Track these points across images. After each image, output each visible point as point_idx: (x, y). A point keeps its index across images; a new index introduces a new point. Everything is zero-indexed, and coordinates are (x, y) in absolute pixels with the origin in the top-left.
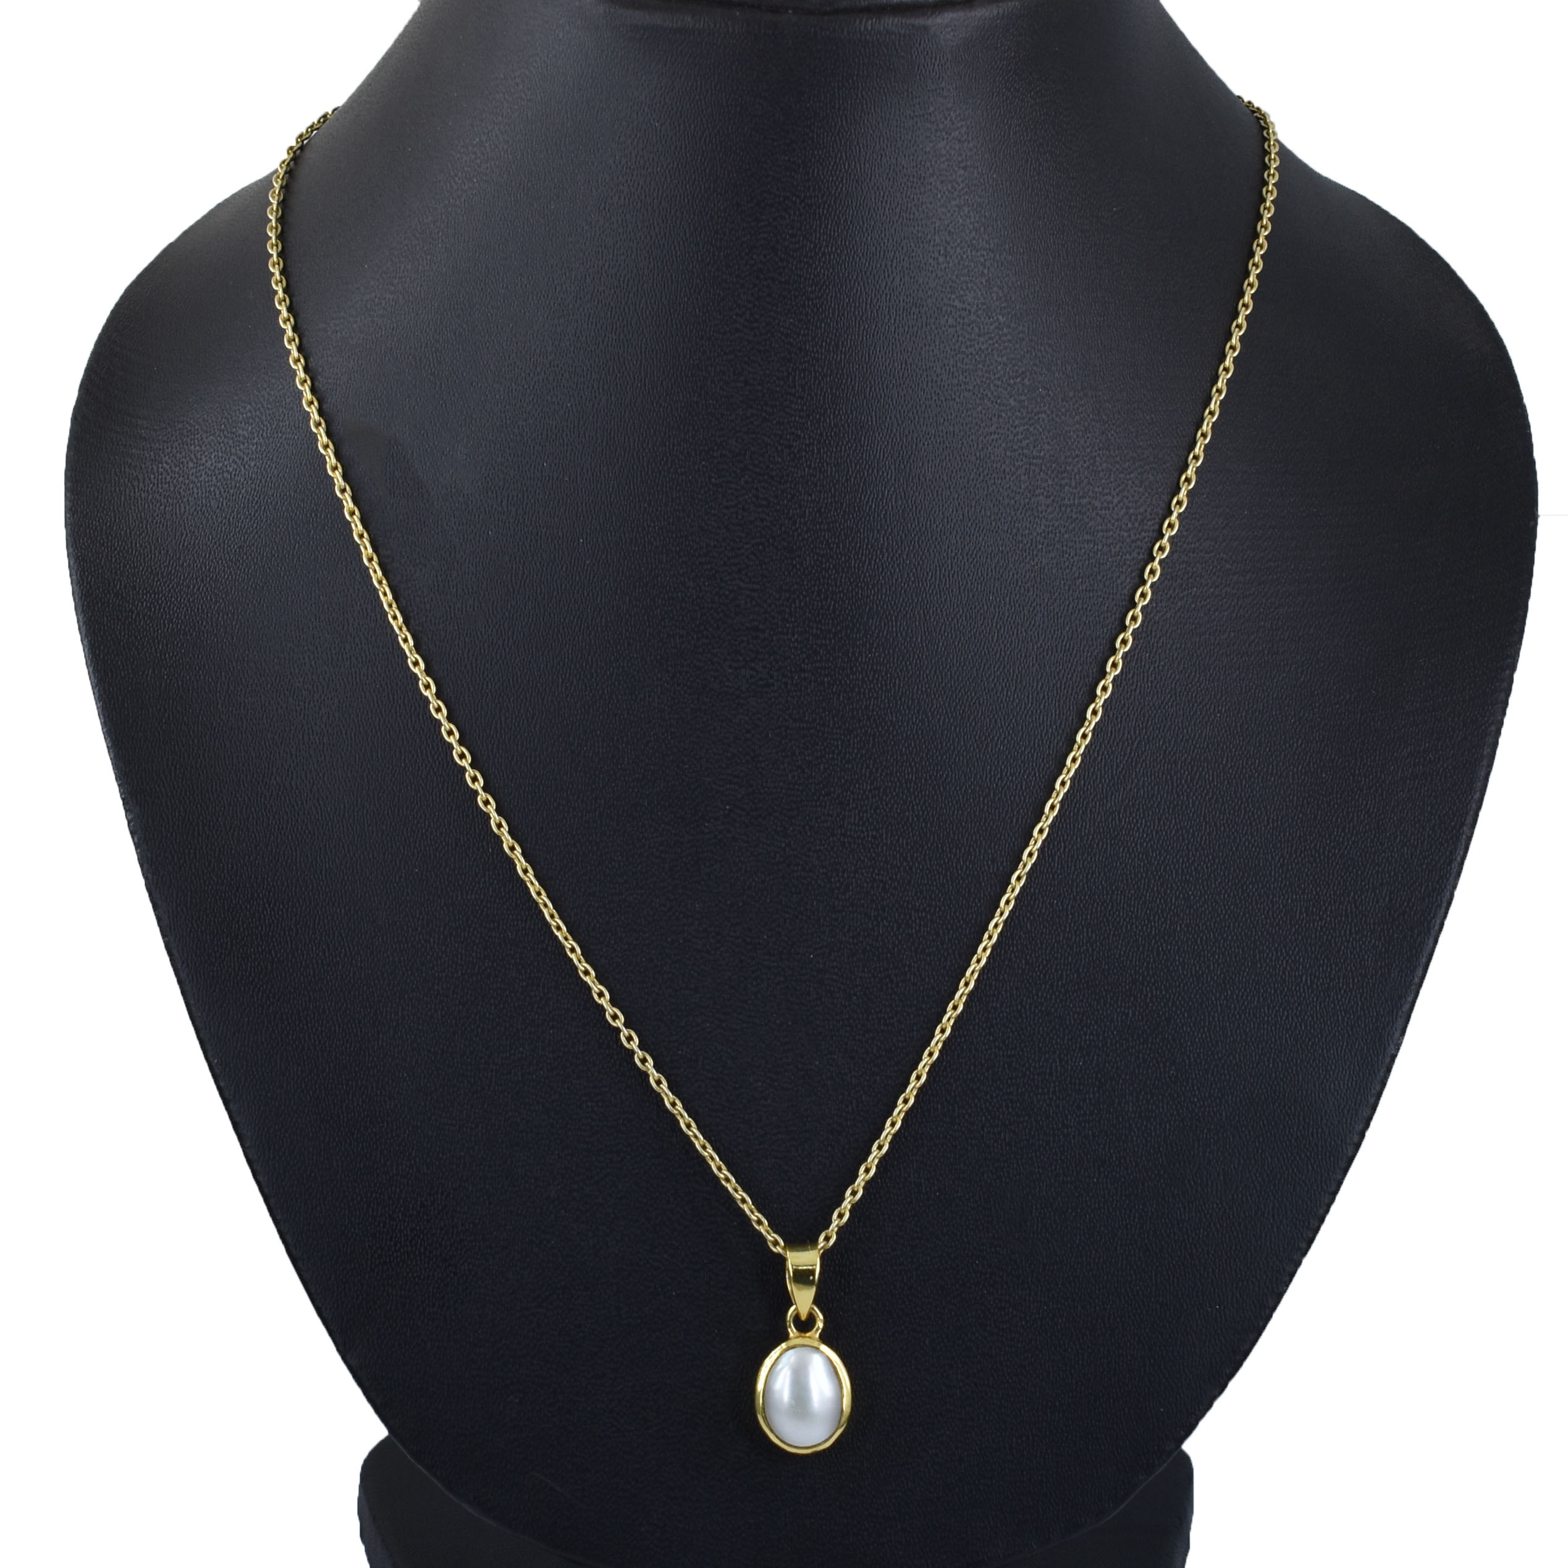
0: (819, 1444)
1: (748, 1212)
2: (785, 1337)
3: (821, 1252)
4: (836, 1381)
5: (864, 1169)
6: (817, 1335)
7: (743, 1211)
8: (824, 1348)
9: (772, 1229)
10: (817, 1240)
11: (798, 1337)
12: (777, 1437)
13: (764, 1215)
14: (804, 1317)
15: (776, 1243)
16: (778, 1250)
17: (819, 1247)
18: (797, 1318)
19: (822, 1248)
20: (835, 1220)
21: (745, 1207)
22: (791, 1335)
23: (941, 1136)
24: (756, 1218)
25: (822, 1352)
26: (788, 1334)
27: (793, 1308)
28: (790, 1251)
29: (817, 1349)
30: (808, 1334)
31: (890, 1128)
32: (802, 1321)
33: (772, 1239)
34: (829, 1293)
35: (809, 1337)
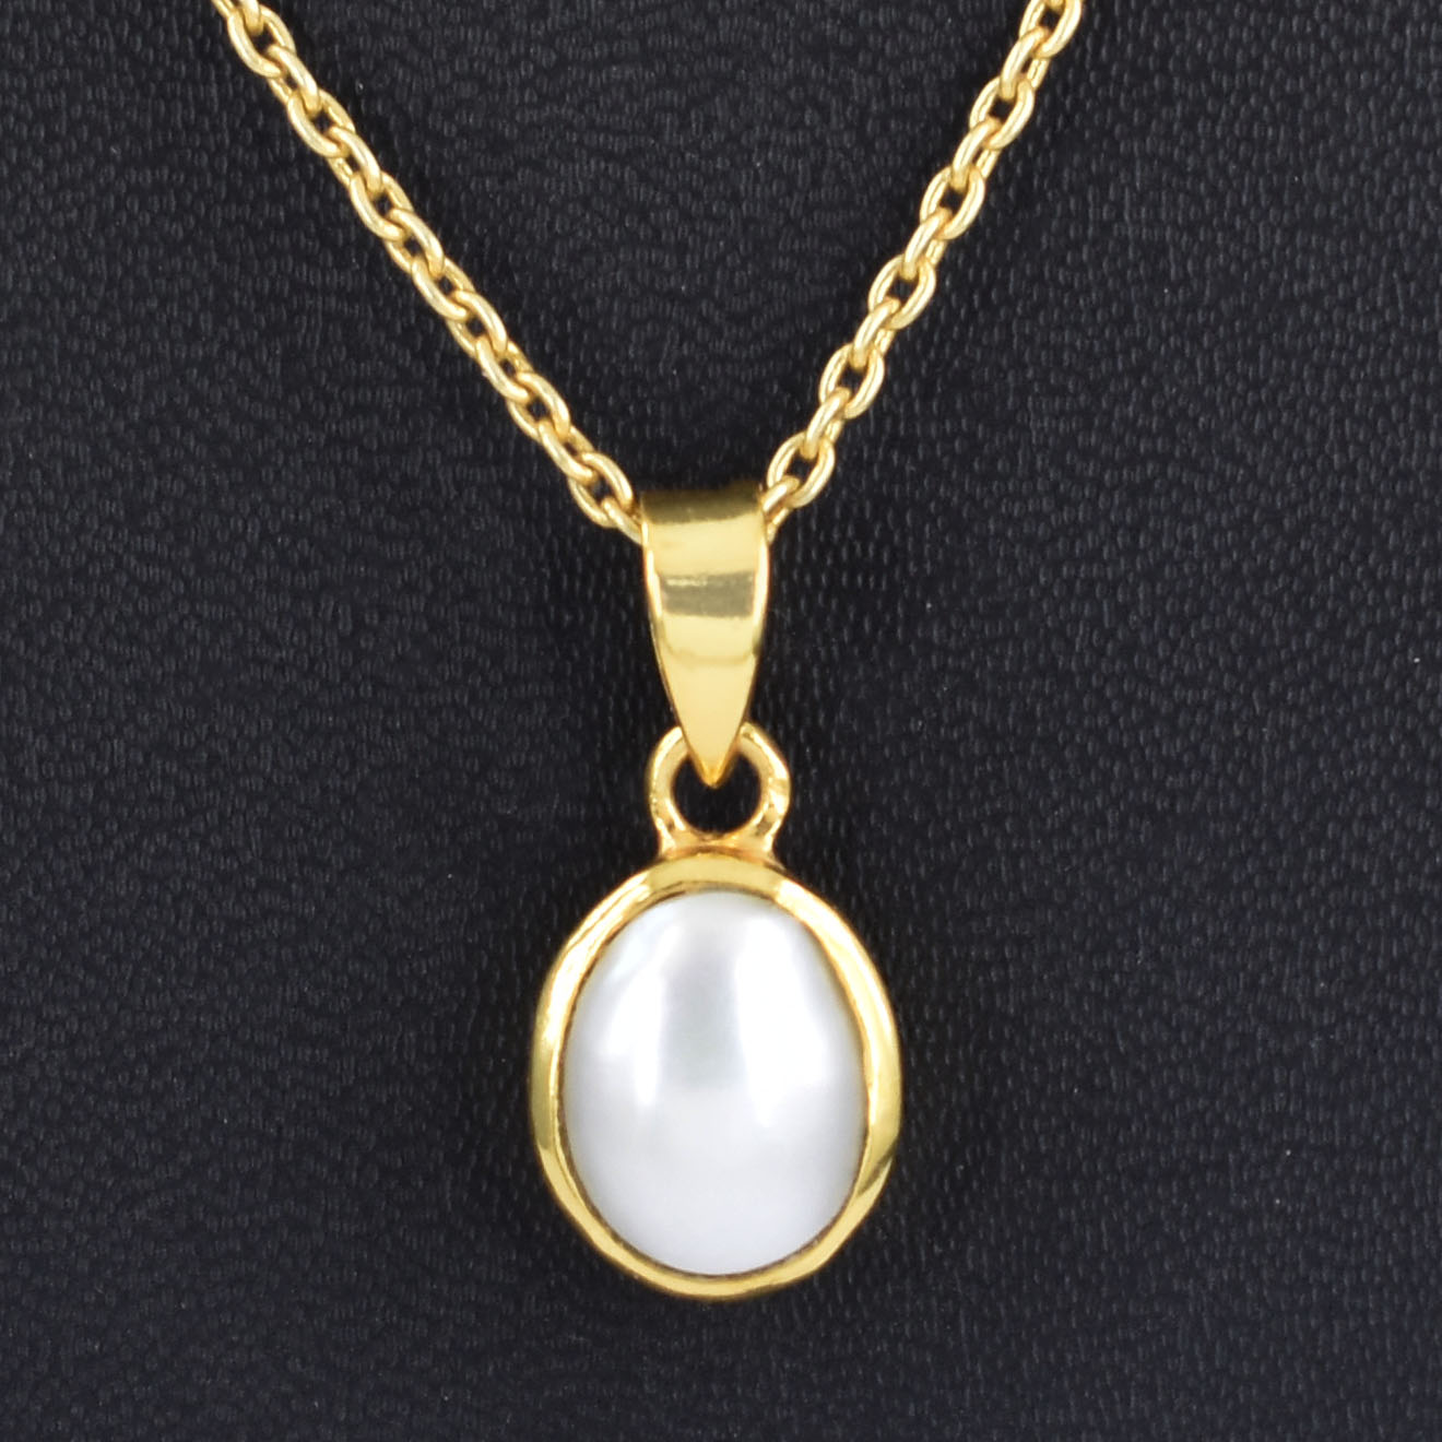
0: (781, 1263)
1: (492, 371)
2: (642, 851)
3: (779, 518)
4: (841, 1019)
5: (939, 194)
6: (768, 842)
7: (475, 368)
8: (792, 893)
9: (589, 434)
10: (760, 475)
11: (692, 852)
12: (616, 1237)
13: (557, 381)
14: (712, 773)
15: (602, 490)
16: (606, 515)
17: (768, 502)
18: (686, 778)
19: (780, 504)
20: (830, 396)
21: (479, 350)
22: (667, 843)
23: (1239, 58)
24: (523, 395)
25: (785, 911)
26: (653, 839)
27: (673, 736)
28: (654, 520)
29: (766, 898)
30: (733, 840)
31: (1040, 34)
32: (709, 789)
33: (588, 474)
34: (815, 672)
35: (735, 853)
